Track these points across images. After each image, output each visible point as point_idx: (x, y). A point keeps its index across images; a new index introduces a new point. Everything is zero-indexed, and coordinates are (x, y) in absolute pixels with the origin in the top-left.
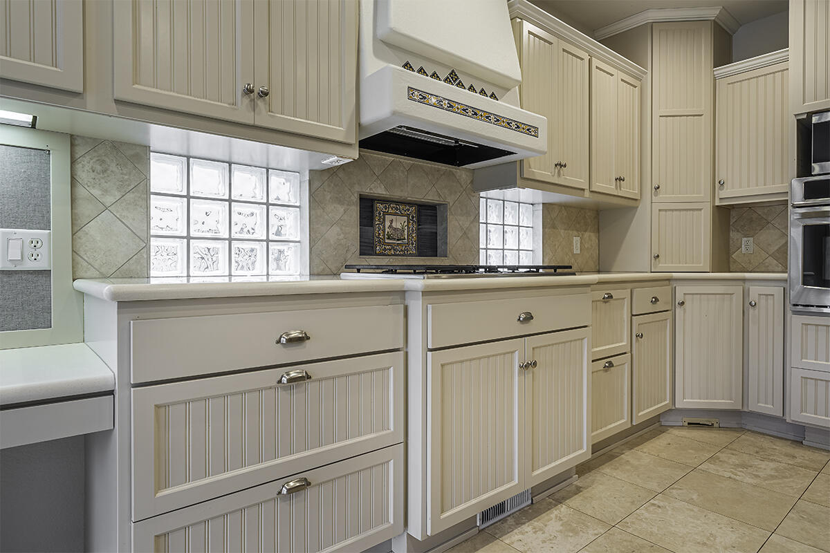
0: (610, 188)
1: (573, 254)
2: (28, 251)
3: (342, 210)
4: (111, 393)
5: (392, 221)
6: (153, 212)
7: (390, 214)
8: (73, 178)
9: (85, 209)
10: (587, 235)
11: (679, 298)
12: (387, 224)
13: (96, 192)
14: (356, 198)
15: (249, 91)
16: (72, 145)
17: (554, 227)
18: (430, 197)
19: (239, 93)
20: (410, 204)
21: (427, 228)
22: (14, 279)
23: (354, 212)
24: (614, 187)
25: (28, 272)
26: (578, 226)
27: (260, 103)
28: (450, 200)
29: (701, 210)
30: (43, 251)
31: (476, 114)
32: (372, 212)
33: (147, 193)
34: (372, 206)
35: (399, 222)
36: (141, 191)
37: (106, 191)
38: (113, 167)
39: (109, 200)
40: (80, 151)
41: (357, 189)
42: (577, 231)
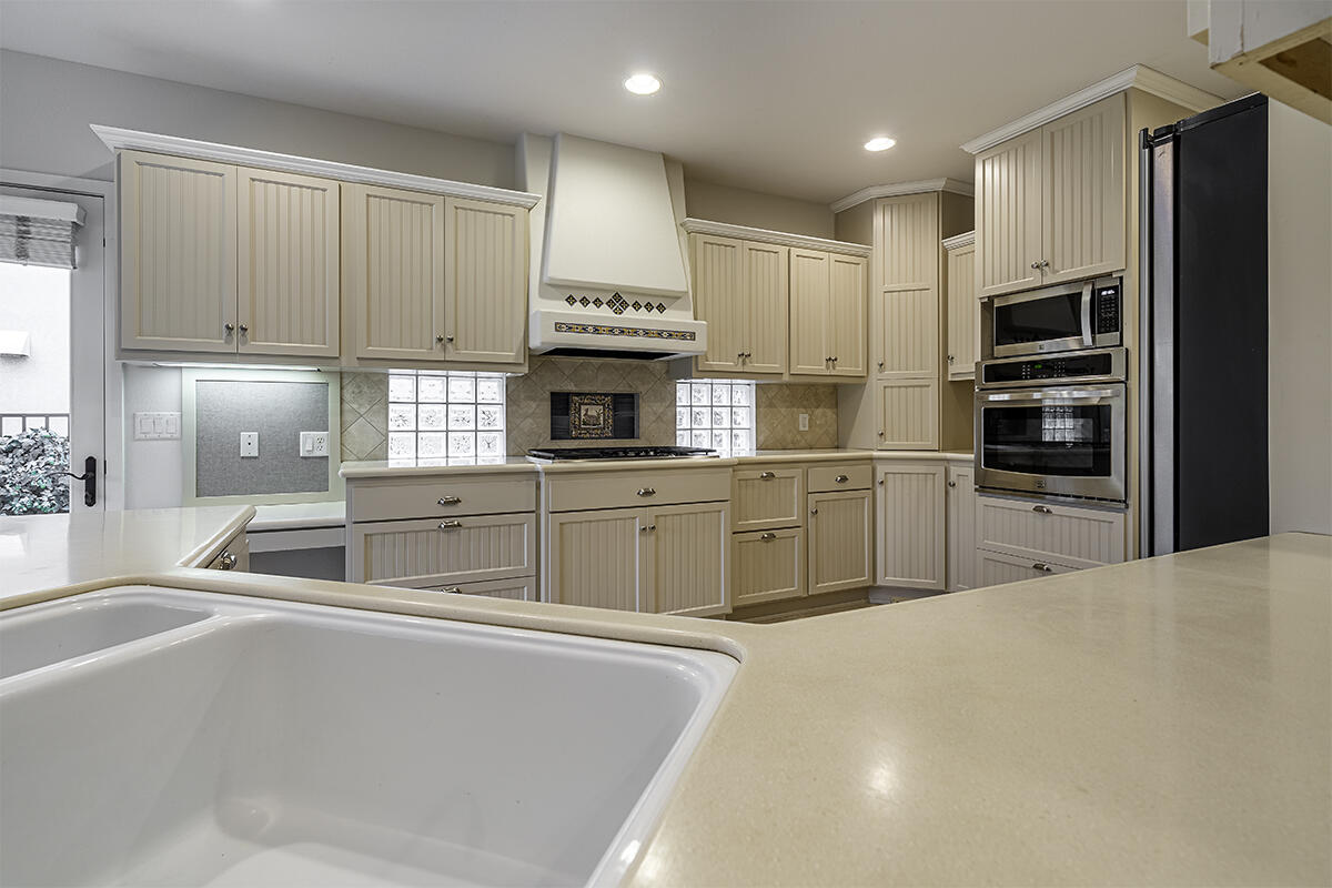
0: (821, 369)
1: (799, 432)
2: (316, 445)
3: (534, 405)
4: (344, 526)
5: (587, 410)
6: (391, 415)
7: (586, 404)
8: (341, 399)
9: (348, 417)
10: (819, 411)
11: (880, 477)
12: (583, 412)
13: (355, 406)
14: (548, 395)
15: (440, 340)
16: (341, 378)
17: (771, 405)
18: (622, 389)
19: (434, 341)
20: (606, 395)
21: (625, 414)
22: (309, 462)
23: (547, 406)
24: (824, 367)
25: (316, 458)
26: (805, 403)
27: (449, 346)
28: (642, 389)
29: (928, 386)
30: (324, 444)
31: (623, 332)
32: (568, 404)
33: (387, 403)
34: (568, 400)
35: (594, 411)
36: (383, 402)
37: (360, 405)
38: (366, 389)
39: (362, 411)
40: (346, 381)
41: (549, 387)
42: (805, 407)
